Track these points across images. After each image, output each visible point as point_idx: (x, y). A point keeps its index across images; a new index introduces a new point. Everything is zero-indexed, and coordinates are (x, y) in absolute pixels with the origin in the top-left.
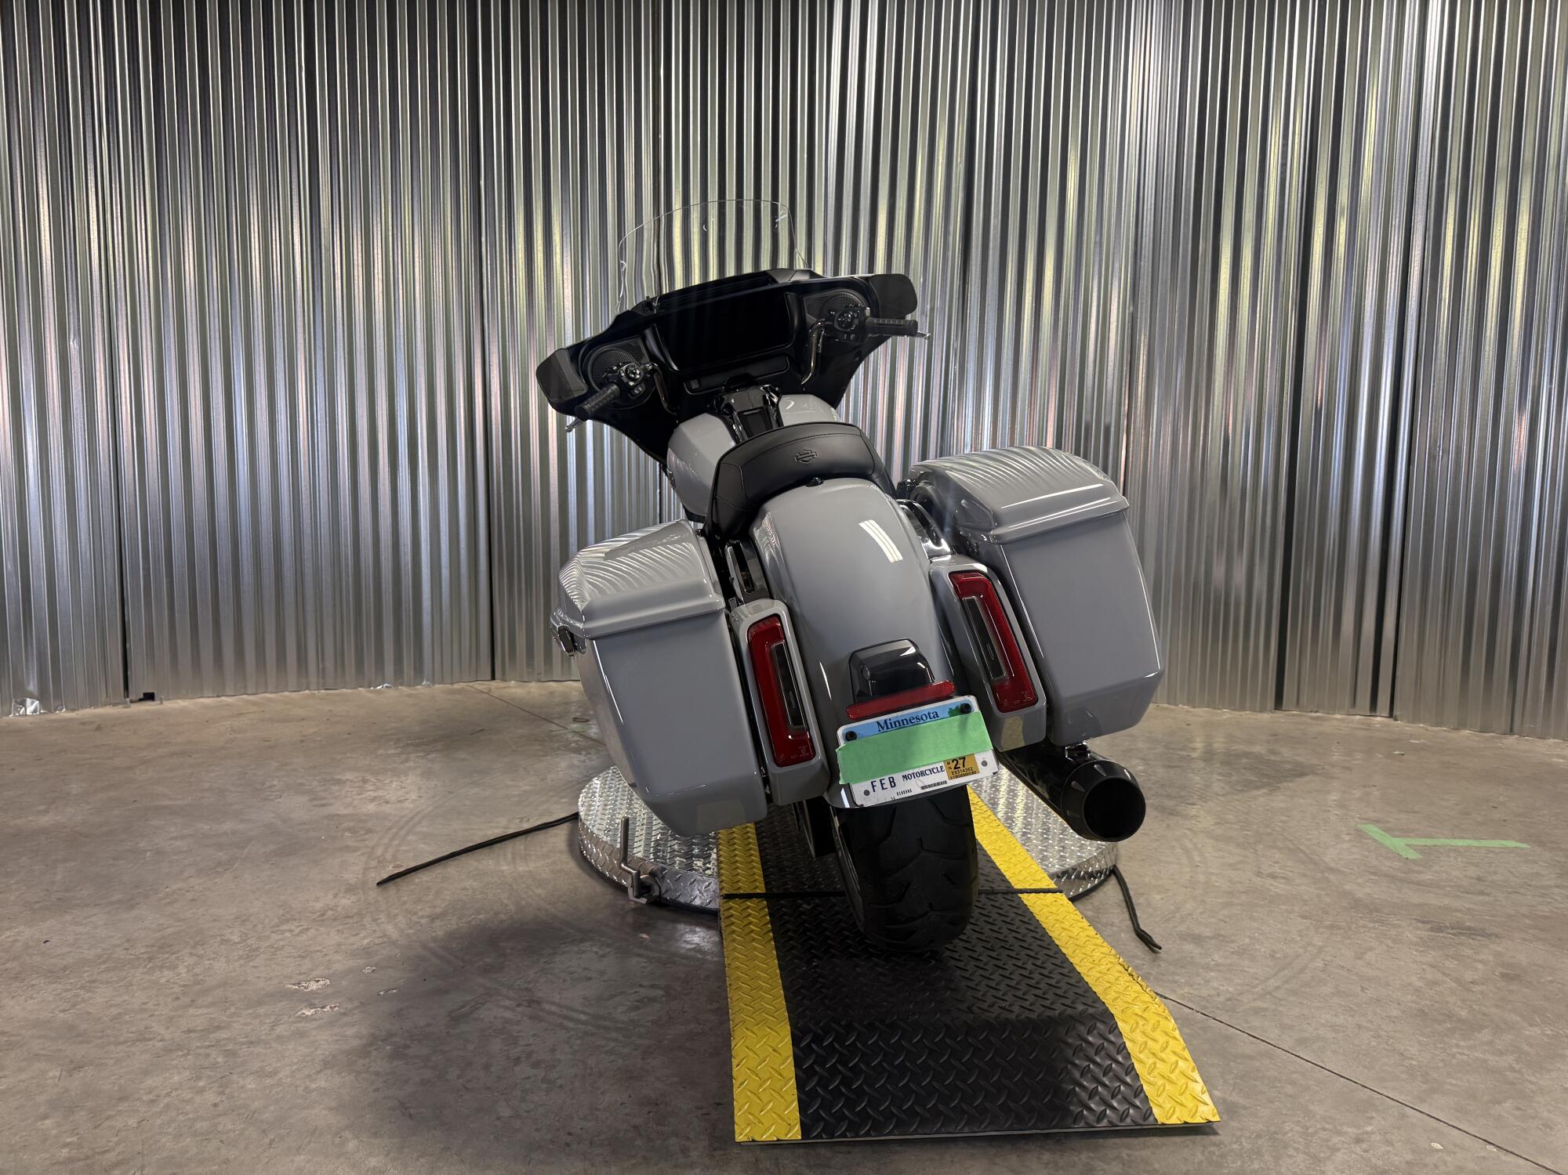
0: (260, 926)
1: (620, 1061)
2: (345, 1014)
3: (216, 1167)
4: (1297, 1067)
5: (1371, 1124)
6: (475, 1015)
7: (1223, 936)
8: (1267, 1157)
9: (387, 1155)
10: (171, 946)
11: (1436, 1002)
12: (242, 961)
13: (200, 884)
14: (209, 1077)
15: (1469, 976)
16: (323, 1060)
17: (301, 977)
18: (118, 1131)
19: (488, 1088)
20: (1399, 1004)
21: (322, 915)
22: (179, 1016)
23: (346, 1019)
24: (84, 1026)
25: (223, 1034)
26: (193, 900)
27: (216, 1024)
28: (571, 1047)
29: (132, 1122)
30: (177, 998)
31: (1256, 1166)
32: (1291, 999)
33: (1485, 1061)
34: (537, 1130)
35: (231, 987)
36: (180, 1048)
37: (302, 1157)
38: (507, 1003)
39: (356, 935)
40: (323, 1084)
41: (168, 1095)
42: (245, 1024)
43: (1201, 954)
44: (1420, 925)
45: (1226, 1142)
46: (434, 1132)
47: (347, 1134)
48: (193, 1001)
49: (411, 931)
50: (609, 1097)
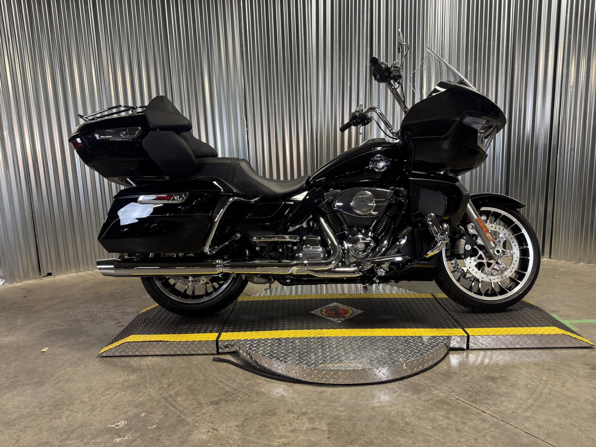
2: (134, 440)
6: (189, 439)
7: (504, 377)
12: (89, 412)
13: (70, 371)
17: (115, 420)
20: (586, 411)
21: (123, 385)
23: (135, 443)
26: (68, 380)
30: (62, 435)
32: (539, 410)
35: (85, 427)
38: (204, 430)
39: (137, 395)
43: (496, 387)
48: (69, 436)
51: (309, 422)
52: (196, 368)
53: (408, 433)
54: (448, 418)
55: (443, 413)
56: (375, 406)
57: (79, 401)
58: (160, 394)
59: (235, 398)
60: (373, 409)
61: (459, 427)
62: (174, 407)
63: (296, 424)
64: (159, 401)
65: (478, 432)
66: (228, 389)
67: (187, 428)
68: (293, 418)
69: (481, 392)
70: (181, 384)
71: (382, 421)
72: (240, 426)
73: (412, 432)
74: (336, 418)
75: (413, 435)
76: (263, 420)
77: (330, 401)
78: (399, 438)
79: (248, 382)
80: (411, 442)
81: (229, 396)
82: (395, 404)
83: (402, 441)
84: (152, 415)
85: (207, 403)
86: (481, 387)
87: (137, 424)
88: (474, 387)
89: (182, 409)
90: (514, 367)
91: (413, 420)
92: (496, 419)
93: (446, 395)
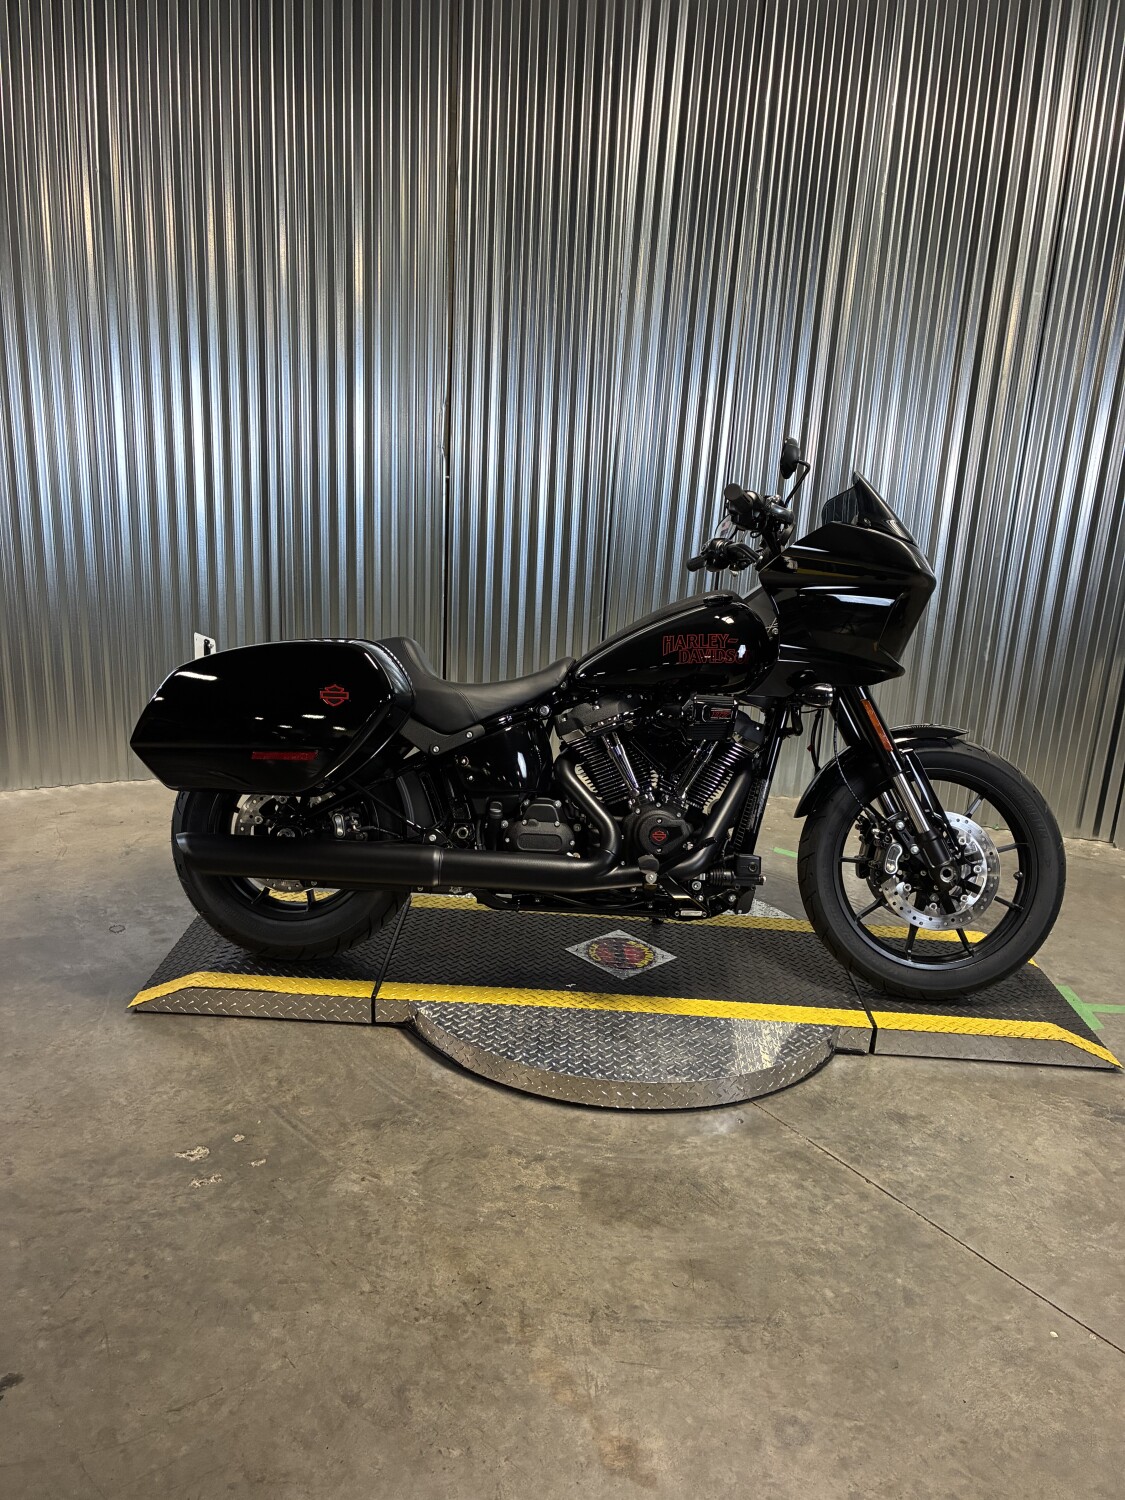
0: (139, 1087)
1: (448, 1238)
2: (227, 1186)
3: (159, 1337)
4: (963, 1256)
5: (1010, 1314)
6: (330, 1190)
7: (924, 1116)
8: (929, 1343)
9: (285, 1326)
10: (71, 1109)
11: (1083, 1193)
12: (134, 1127)
13: (77, 1038)
14: (136, 1249)
15: (1114, 1165)
16: (219, 1234)
17: (184, 1145)
18: (80, 1301)
19: (350, 1264)
20: (1053, 1194)
21: (189, 1075)
22: (97, 1186)
23: (230, 1191)
24: (23, 1196)
25: (136, 1206)
26: (78, 1056)
27: (128, 1195)
28: (409, 1224)
29: (87, 1292)
30: (91, 1167)
31: (920, 1351)
32: (969, 1186)
33: (1106, 1254)
34: (392, 1305)
35: (131, 1155)
36: (105, 1218)
37: (222, 1328)
38: (354, 1176)
39: (221, 1098)
40: (224, 1257)
41: (108, 1267)
42: (151, 1196)
43: (904, 1135)
44: (1086, 1107)
45: (900, 1328)
46: (316, 1305)
47: (251, 1307)
48: (104, 1170)
49: (265, 1095)
50: (442, 1273)
51: (548, 1174)
52: (330, 1050)
53: (723, 1208)
54: (802, 1187)
55: (792, 1178)
56: (671, 1153)
57: (109, 1103)
58: (264, 1099)
59: (409, 1117)
60: (666, 1161)
61: (817, 1204)
62: (295, 1127)
63: (525, 1177)
64: (264, 1114)
65: (847, 1217)
66: (396, 1100)
67: (323, 1170)
68: (519, 1164)
69: (873, 1141)
70: (303, 1082)
71: (681, 1183)
72: (420, 1174)
73: (731, 1208)
74: (597, 1171)
75: (731, 1212)
76: (462, 1165)
77: (591, 1140)
78: (706, 1216)
79: (434, 1089)
80: (726, 1225)
81: (400, 1112)
82: (712, 1154)
83: (711, 1221)
84: (255, 1139)
85: (356, 1125)
86: (876, 1133)
87: (229, 1156)
88: (863, 1131)
89: (310, 1132)
90: (949, 1096)
91: (736, 1185)
92: (885, 1196)
93: (808, 1143)
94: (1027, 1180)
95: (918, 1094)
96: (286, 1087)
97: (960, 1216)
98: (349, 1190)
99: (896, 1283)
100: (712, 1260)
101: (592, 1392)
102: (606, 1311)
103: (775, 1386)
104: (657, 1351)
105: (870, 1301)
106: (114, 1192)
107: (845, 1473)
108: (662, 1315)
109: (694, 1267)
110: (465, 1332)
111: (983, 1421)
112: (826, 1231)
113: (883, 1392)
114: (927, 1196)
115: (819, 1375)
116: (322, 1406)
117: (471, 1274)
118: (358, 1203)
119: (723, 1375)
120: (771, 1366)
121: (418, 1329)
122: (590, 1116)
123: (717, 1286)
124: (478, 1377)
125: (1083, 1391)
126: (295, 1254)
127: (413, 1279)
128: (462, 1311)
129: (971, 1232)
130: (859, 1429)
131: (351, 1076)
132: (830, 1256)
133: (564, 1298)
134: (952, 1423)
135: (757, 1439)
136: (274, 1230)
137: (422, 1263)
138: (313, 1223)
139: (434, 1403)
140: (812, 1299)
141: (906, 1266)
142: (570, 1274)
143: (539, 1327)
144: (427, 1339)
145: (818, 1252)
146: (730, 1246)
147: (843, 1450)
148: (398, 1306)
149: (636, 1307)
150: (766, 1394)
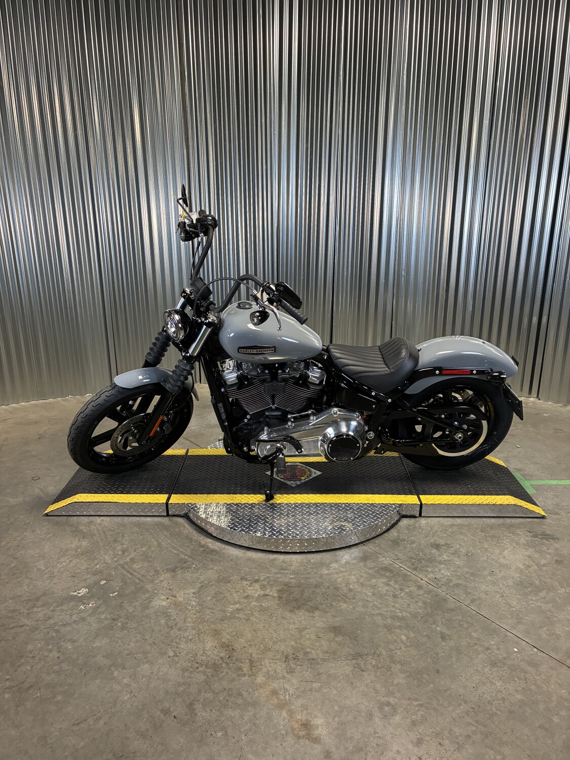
0: (51, 560)
1: (212, 625)
2: (98, 607)
3: (66, 688)
4: (470, 614)
5: (494, 641)
6: (151, 605)
7: (449, 544)
8: (454, 659)
9: (130, 677)
10: (16, 574)
11: (528, 577)
12: (49, 581)
13: (18, 537)
14: (52, 644)
15: (543, 562)
16: (95, 632)
17: (76, 588)
18: (25, 672)
19: (163, 642)
20: (513, 579)
21: (76, 551)
22: (31, 613)
23: (100, 610)
25: (52, 621)
26: (18, 546)
27: (47, 616)
28: (192, 619)
29: (28, 668)
30: (27, 603)
31: (449, 663)
32: (472, 578)
33: (541, 607)
34: (185, 662)
35: (49, 595)
36: (36, 629)
37: (98, 680)
38: (163, 597)
39: (93, 562)
40: (97, 644)
41: (38, 654)
42: (59, 615)
43: (439, 555)
44: (528, 533)
45: (440, 653)
46: (146, 665)
47: (113, 668)
48: (34, 604)
49: (116, 559)
50: (210, 644)
51: (261, 588)
52: (148, 533)
53: (350, 599)
54: (389, 585)
55: (384, 581)
56: (323, 573)
57: (35, 569)
58: (115, 561)
59: (190, 565)
60: (321, 576)
61: (397, 593)
62: (132, 574)
63: (250, 591)
64: (116, 568)
65: (412, 598)
66: (183, 556)
67: (147, 595)
68: (246, 585)
69: (423, 559)
70: (135, 551)
71: (329, 588)
72: (197, 593)
74: (286, 585)
75: (354, 600)
76: (218, 587)
77: (282, 569)
78: (341, 603)
79: (202, 549)
80: (351, 607)
81: (185, 563)
82: (343, 572)
83: (345, 605)
84: (112, 582)
85: (163, 571)
86: (425, 555)
87: (98, 592)
88: (419, 554)
89: (140, 576)
90: (461, 533)
91: (356, 586)
92: (430, 586)
93: (391, 563)
94: (500, 572)
95: (445, 533)
96: (126, 554)
97: (467, 593)
98: (161, 604)
99: (437, 630)
100: (345, 626)
101: (287, 697)
102: (293, 656)
103: (378, 686)
104: (319, 674)
105: (424, 640)
106: (40, 615)
107: (415, 728)
108: (321, 656)
109: (336, 630)
110: (222, 672)
111: (482, 697)
112: (402, 606)
113: (432, 686)
114: (451, 584)
115: (400, 679)
116: (151, 716)
117: (224, 643)
118: (166, 611)
119: (352, 683)
120: (376, 677)
121: (198, 673)
122: (281, 557)
123: (348, 638)
124: (229, 695)
125: (531, 678)
126: (135, 639)
127: (195, 647)
128: (220, 662)
129: (473, 601)
130: (421, 705)
131: (159, 545)
132: (403, 618)
133: (272, 651)
134: (467, 699)
135: (370, 714)
136: (123, 628)
137: (199, 638)
138: (143, 623)
139: (208, 710)
140: (395, 641)
141: (441, 621)
142: (275, 639)
143: (260, 667)
144: (203, 677)
145: (398, 617)
146: (354, 618)
147: (413, 717)
148: (187, 662)
149: (308, 653)
150: (373, 691)
